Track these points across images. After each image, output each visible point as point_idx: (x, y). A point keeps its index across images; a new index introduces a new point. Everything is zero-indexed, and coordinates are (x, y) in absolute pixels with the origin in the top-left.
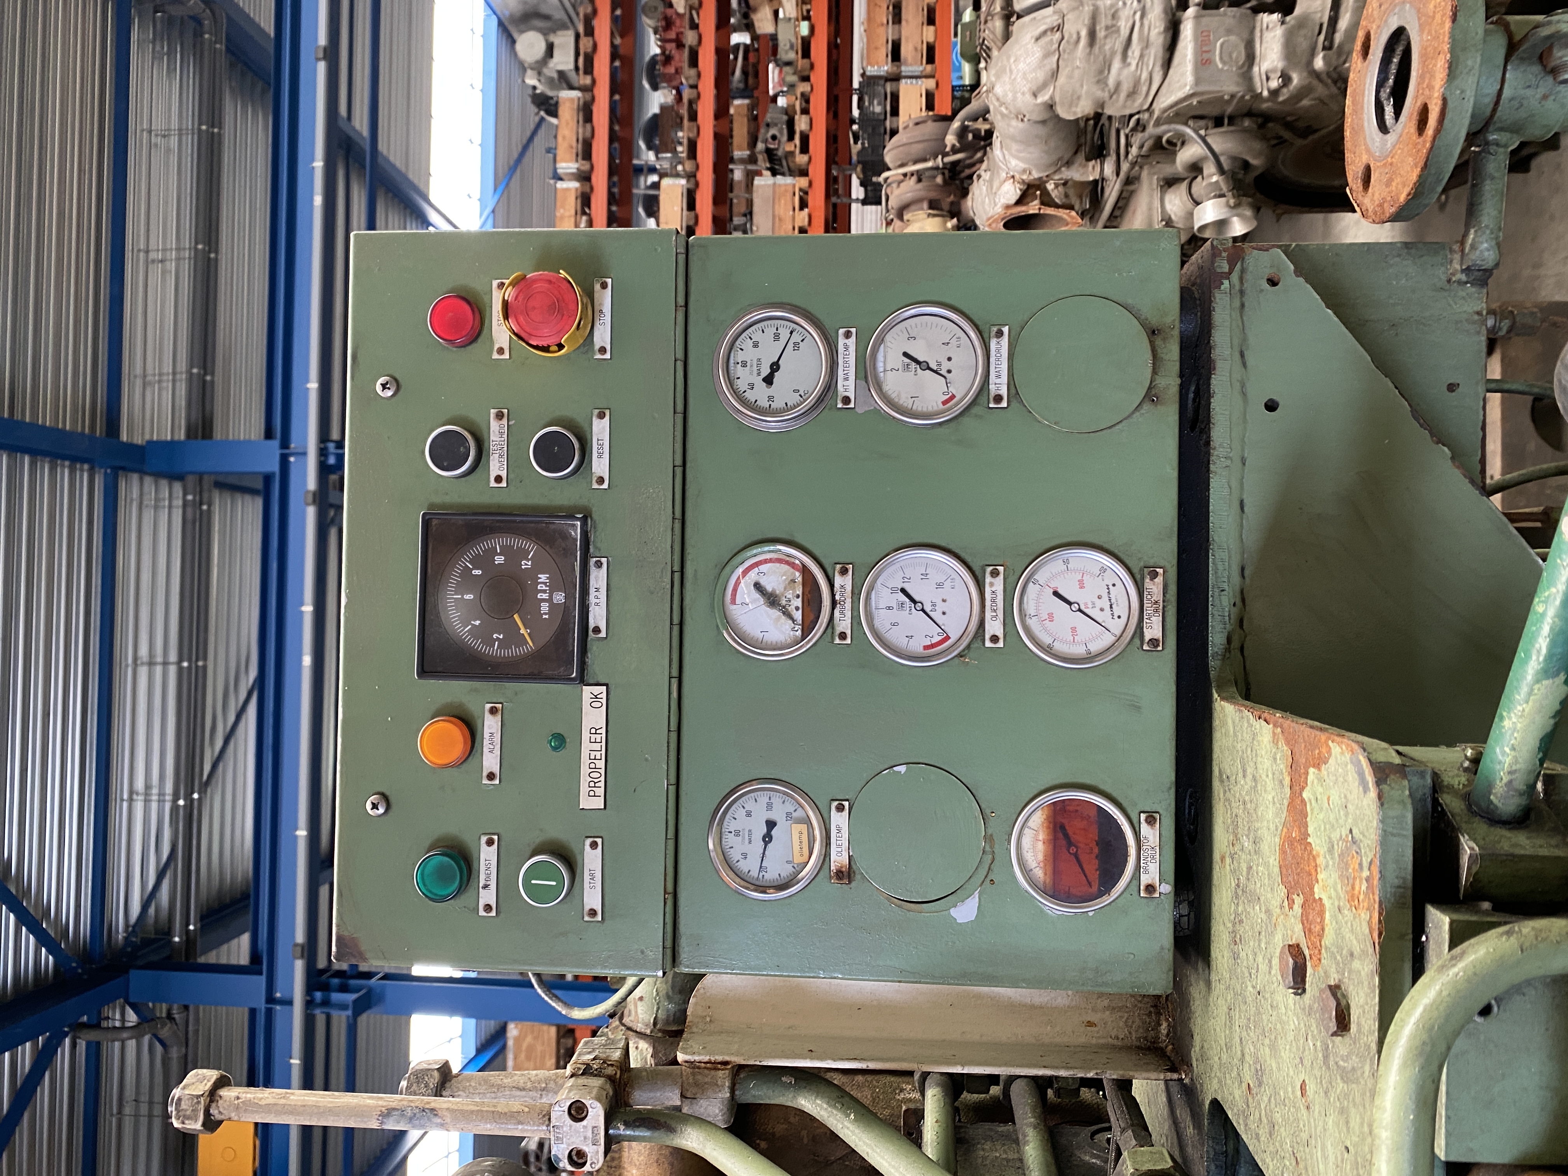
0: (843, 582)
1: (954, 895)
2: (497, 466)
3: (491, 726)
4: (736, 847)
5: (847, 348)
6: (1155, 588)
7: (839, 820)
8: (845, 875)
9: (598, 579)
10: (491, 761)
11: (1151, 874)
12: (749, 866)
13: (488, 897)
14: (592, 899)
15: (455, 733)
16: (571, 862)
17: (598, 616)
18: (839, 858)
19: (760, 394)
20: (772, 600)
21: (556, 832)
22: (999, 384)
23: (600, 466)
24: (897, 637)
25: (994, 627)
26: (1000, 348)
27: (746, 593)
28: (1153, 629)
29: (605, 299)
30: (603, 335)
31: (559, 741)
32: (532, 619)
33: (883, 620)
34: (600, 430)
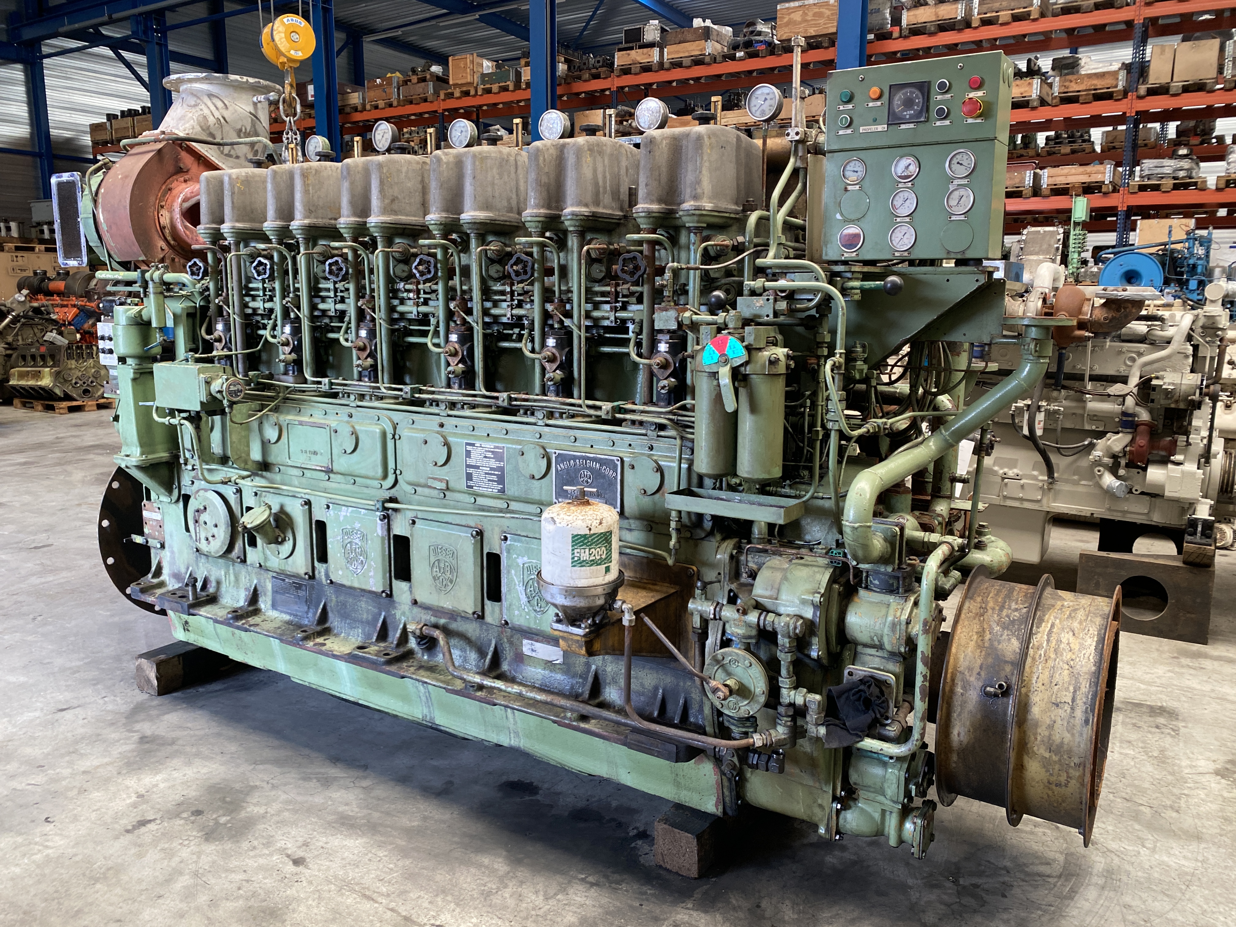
0: (910, 185)
1: (842, 215)
2: (939, 97)
3: (879, 103)
4: (852, 164)
5: (965, 181)
6: (906, 254)
7: (857, 187)
8: (846, 190)
9: (912, 126)
10: (871, 104)
11: (846, 255)
12: (848, 168)
13: (841, 108)
14: (841, 132)
15: (876, 96)
16: (849, 126)
17: (903, 126)
18: (849, 188)
19: (955, 161)
20: (907, 167)
21: (855, 123)
22: (954, 218)
23: (938, 123)
24: (897, 198)
25: (899, 220)
26: (962, 218)
27: (909, 161)
28: (897, 254)
29: (979, 121)
30: (970, 121)
31: (875, 120)
32: (903, 111)
33: (901, 194)
34: (947, 122)
